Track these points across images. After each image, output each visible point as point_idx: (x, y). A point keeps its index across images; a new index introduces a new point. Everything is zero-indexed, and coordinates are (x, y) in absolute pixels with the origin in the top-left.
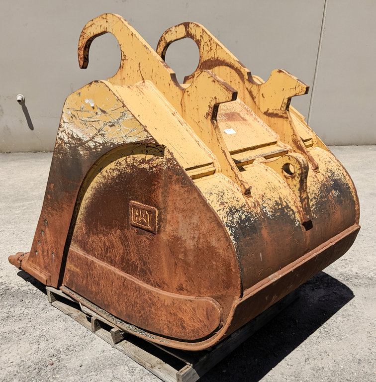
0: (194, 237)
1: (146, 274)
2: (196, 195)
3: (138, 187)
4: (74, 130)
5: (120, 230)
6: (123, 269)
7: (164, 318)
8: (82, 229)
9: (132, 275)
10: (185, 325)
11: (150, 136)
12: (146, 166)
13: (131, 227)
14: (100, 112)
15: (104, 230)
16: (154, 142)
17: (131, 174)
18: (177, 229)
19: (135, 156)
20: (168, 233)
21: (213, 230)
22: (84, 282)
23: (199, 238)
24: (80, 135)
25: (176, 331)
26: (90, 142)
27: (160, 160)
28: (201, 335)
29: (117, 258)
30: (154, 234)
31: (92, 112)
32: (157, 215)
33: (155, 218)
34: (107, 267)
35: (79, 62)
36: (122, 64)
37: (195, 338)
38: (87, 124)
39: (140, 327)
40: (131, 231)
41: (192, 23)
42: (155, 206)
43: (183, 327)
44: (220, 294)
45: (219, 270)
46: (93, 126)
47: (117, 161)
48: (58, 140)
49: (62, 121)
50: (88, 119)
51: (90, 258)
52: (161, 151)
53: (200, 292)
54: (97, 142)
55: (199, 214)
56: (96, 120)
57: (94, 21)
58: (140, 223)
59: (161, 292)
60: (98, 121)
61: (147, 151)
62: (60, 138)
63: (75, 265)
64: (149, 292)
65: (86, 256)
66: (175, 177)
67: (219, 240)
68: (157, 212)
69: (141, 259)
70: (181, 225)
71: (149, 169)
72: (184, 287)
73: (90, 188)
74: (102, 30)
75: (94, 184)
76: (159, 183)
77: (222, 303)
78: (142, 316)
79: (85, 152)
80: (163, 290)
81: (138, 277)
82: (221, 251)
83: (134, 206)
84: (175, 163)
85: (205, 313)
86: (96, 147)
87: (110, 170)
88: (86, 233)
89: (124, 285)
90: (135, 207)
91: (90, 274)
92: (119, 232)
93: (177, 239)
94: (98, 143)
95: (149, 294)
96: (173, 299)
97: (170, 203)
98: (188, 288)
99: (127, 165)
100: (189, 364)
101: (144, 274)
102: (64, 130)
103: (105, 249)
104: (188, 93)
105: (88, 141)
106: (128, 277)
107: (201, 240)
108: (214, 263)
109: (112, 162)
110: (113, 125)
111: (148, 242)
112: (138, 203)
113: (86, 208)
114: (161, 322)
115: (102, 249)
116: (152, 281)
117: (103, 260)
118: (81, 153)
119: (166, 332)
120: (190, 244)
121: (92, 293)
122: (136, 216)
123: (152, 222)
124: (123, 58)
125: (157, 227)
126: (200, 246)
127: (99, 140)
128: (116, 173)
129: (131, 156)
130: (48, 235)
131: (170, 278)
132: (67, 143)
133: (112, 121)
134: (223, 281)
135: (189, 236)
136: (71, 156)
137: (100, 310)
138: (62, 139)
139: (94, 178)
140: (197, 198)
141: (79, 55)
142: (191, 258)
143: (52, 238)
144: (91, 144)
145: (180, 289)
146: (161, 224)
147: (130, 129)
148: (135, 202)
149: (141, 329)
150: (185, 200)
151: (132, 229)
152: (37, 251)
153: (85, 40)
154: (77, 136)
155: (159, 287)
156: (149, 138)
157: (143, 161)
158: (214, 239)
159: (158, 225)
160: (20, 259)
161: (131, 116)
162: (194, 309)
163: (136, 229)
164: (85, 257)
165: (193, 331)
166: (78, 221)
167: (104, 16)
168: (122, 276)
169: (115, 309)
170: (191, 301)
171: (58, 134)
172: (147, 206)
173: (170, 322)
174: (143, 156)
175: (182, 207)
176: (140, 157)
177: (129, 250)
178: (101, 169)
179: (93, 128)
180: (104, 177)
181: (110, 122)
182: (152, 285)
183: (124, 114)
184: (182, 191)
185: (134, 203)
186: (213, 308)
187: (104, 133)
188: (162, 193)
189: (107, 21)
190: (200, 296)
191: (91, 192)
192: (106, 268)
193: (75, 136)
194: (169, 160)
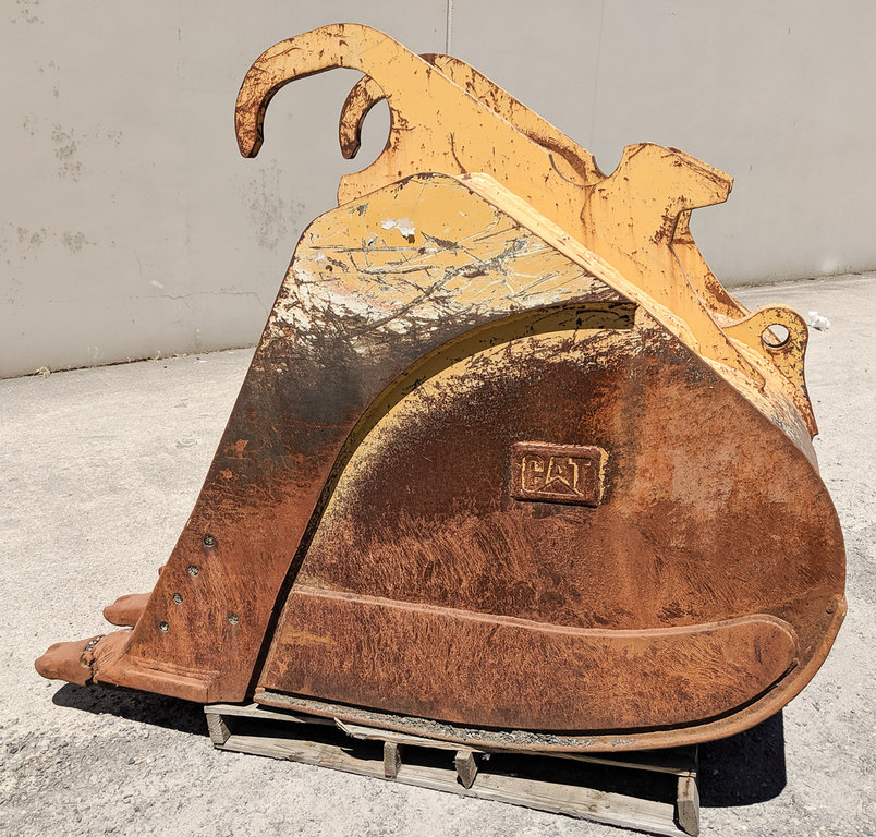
0: (719, 494)
1: (562, 601)
2: (730, 400)
3: (543, 409)
4: (337, 299)
5: (478, 515)
6: (482, 608)
7: (622, 689)
8: (340, 536)
9: (517, 613)
10: (689, 690)
11: (601, 284)
12: (577, 355)
13: (514, 503)
14: (432, 248)
15: (421, 526)
16: (616, 298)
17: (522, 381)
18: (669, 483)
19: (537, 337)
20: (637, 498)
21: (778, 466)
22: (347, 665)
23: (734, 492)
24: (359, 308)
25: (659, 710)
26: (394, 321)
27: (619, 338)
28: (737, 699)
29: (464, 584)
30: (591, 506)
31: (407, 248)
32: (603, 462)
33: (598, 470)
34: (428, 611)
35: (239, 139)
36: (393, 140)
37: (718, 712)
38: (387, 279)
39: (544, 727)
40: (517, 512)
41: (441, 57)
42: (599, 443)
43: (683, 696)
44: (789, 600)
45: (789, 551)
46: (406, 282)
47: (478, 355)
48: (274, 329)
49: (292, 281)
50: (387, 268)
51: (369, 601)
52: (626, 317)
53: (730, 610)
54: (418, 319)
55: (737, 440)
56: (419, 266)
57: (298, 42)
58: (548, 490)
59: (609, 633)
60: (426, 269)
61: (579, 322)
62: (282, 324)
63: (313, 631)
64: (573, 641)
65: (356, 600)
66: (666, 369)
67: (792, 486)
68: (605, 456)
69: (546, 571)
70: (680, 472)
71: (585, 362)
72: (683, 607)
73: (375, 431)
74: (326, 61)
75: (390, 420)
76: (616, 387)
77: (797, 617)
78: (550, 702)
79: (373, 347)
80: (615, 628)
81: (535, 614)
82: (799, 508)
83: (531, 453)
84: (668, 338)
85: (751, 650)
86: (413, 332)
87: (452, 380)
88: (357, 543)
89: (489, 643)
90: (532, 456)
91: (370, 641)
92: (472, 522)
93: (665, 506)
94: (424, 320)
95: (576, 645)
96: (654, 640)
97: (648, 430)
98: (695, 607)
99: (512, 362)
100: (687, 773)
101: (554, 605)
102: (298, 302)
103: (420, 572)
104: (604, 194)
105: (386, 320)
106: (504, 621)
107: (740, 496)
108: (776, 538)
109: (459, 360)
110: (480, 273)
111: (571, 529)
112: (542, 444)
113: (357, 483)
114: (612, 701)
115: (410, 574)
116: (582, 616)
117: (414, 598)
118: (359, 351)
119: (629, 719)
120: (706, 510)
121: (374, 685)
122: (536, 475)
123: (589, 479)
124: (397, 125)
125: (602, 490)
126: (736, 509)
127: (429, 312)
128: (470, 384)
129: (526, 339)
130: (217, 571)
131: (641, 596)
132: (305, 334)
133: (477, 264)
134: (800, 572)
135: (703, 492)
136: (321, 362)
137: (404, 720)
138: (288, 326)
139: (390, 407)
140: (734, 405)
141: (239, 125)
142: (706, 541)
143: (233, 578)
144: (398, 326)
145: (672, 614)
146: (618, 480)
147: (537, 276)
148: (533, 444)
149: (545, 732)
150: (697, 415)
151: (518, 507)
152: (164, 624)
153: (263, 88)
154: (348, 311)
155: (603, 622)
156: (600, 290)
157: (567, 346)
158: (778, 486)
159: (605, 483)
160: (88, 657)
161: (543, 245)
162: (718, 649)
163: (530, 506)
164: (355, 603)
165: (714, 697)
166: (327, 519)
167: (335, 30)
168: (482, 624)
169: (457, 706)
170: (709, 634)
171: (273, 313)
172: (572, 446)
173: (641, 694)
174: (567, 334)
175: (687, 432)
176: (553, 338)
177: (505, 559)
178: (419, 382)
179: (407, 286)
180: (426, 399)
181: (468, 267)
182: (581, 625)
183: (517, 245)
184: (688, 396)
185: (527, 447)
186: (776, 633)
187: (446, 294)
188: (625, 410)
189: (341, 42)
190: (731, 618)
191: (377, 443)
192: (427, 615)
193: (338, 312)
194: (649, 334)
